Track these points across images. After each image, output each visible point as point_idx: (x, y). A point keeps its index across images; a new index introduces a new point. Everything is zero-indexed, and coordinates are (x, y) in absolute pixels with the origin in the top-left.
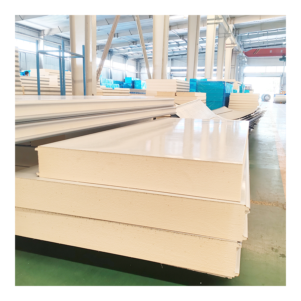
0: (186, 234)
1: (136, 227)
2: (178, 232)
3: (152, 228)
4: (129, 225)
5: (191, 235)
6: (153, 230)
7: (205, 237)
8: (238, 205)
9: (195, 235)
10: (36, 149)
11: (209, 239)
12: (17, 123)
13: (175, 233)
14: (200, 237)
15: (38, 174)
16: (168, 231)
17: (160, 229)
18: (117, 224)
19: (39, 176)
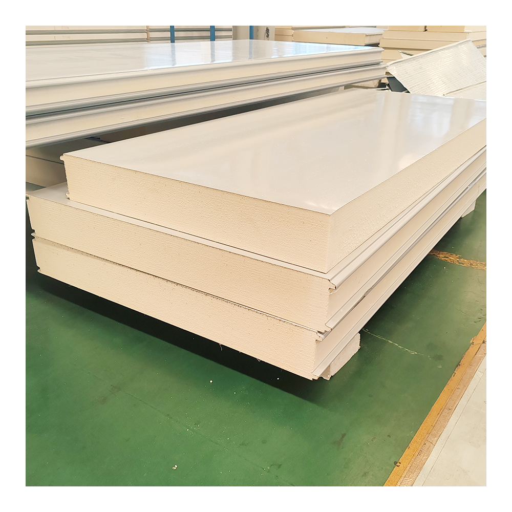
0: (250, 309)
1: (188, 290)
2: (239, 305)
3: (207, 294)
4: (178, 285)
5: (257, 311)
6: (209, 297)
7: (274, 317)
8: (319, 278)
9: (262, 313)
10: (62, 158)
11: (280, 322)
12: (29, 116)
13: (236, 306)
14: (269, 316)
15: (68, 196)
16: (227, 301)
17: (218, 297)
18: (163, 281)
19: (69, 199)
